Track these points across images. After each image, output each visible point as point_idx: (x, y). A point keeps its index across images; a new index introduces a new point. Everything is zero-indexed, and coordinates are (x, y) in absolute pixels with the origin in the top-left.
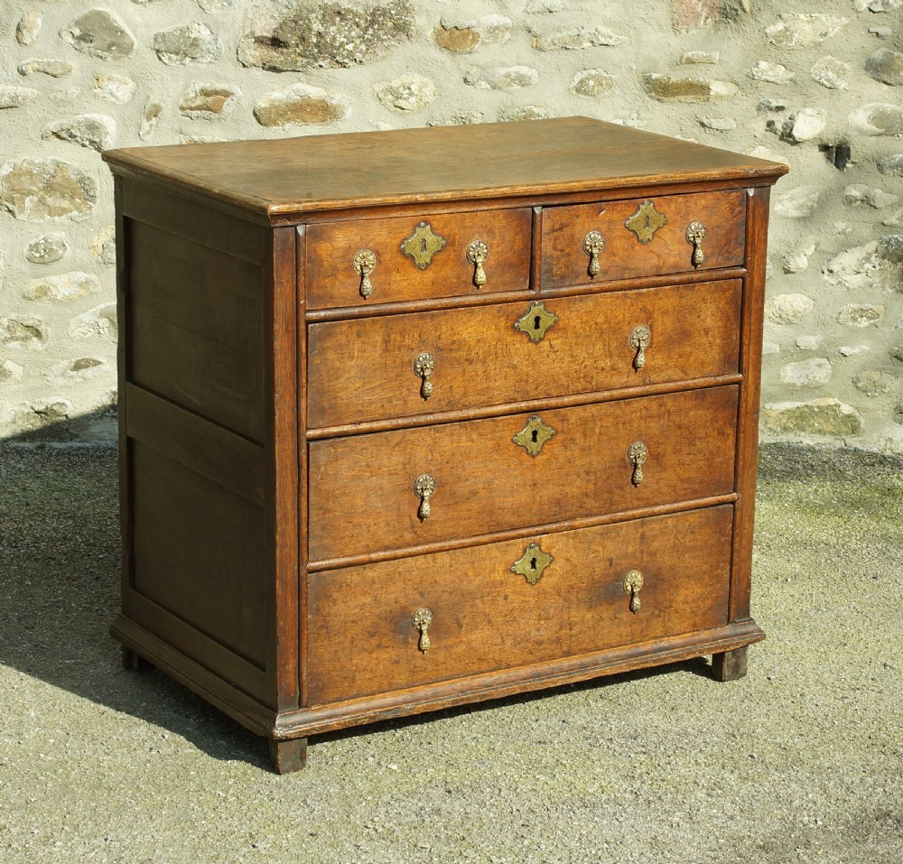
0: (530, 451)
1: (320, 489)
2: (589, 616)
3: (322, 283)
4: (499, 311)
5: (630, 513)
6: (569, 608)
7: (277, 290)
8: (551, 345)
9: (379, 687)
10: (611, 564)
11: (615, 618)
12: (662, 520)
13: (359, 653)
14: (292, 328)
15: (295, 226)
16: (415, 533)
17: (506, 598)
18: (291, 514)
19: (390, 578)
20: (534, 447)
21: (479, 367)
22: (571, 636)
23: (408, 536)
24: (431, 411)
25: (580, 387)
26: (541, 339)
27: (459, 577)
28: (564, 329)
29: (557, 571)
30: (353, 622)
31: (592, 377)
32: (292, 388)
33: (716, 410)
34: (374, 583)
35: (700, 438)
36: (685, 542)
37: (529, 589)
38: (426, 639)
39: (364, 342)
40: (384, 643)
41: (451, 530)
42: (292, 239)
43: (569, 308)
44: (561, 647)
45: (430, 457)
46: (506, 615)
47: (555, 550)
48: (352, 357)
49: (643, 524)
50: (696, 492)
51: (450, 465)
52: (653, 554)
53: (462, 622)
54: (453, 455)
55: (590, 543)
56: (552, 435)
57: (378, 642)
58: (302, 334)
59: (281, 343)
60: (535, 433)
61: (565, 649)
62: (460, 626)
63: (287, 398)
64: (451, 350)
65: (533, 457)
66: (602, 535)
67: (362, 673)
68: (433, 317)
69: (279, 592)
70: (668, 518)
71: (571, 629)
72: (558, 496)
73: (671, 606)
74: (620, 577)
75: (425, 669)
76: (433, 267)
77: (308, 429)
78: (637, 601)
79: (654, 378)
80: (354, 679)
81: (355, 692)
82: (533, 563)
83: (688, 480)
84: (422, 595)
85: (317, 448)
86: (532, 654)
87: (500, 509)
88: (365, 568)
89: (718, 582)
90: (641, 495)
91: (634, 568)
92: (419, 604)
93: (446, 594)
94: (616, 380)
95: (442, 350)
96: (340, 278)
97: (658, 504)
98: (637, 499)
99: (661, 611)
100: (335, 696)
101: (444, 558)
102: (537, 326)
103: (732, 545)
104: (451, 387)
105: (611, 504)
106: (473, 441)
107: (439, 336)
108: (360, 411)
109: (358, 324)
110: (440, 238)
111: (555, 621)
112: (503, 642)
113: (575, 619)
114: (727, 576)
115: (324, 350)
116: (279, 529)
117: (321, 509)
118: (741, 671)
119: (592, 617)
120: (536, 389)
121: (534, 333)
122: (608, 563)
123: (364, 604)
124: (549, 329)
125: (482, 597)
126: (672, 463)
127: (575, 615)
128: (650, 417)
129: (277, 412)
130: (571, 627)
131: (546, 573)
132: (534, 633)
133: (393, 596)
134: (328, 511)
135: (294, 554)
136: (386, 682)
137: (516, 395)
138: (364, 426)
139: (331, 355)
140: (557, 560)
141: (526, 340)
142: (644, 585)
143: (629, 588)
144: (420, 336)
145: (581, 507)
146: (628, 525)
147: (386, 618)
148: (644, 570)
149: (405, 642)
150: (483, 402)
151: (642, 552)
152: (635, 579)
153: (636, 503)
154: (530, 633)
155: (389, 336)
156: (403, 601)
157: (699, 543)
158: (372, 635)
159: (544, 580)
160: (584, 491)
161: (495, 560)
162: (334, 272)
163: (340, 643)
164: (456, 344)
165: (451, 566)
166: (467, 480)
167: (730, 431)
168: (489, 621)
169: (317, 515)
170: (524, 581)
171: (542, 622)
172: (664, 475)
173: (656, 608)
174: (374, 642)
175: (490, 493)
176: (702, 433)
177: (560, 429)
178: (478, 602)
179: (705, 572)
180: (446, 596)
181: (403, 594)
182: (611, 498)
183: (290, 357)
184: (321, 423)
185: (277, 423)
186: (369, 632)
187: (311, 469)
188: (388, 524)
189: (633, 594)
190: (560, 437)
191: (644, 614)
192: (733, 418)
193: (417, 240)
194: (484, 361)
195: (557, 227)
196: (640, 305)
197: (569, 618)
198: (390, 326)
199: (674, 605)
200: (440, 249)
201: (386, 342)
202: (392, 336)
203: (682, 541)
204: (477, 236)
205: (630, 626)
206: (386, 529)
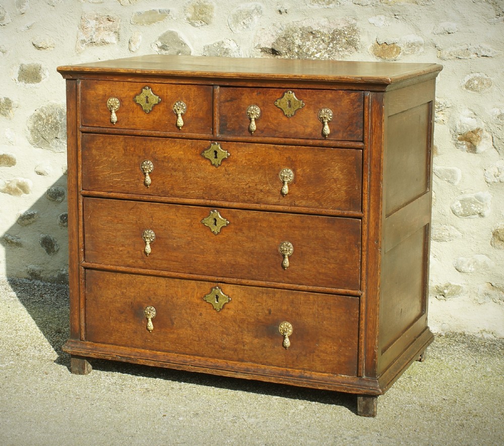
0: (213, 230)
1: (90, 224)
2: (256, 341)
3: (91, 112)
4: (192, 144)
5: (282, 284)
6: (242, 332)
8: (226, 169)
9: (126, 343)
11: (275, 348)
13: (115, 320)
15: (76, 80)
16: (145, 262)
17: (201, 314)
19: (131, 284)
20: (215, 228)
21: (181, 174)
22: (244, 350)
23: (141, 262)
24: (152, 194)
25: (246, 198)
26: (220, 165)
27: (172, 295)
29: (233, 307)
31: (255, 194)
37: (216, 314)
39: (112, 148)
40: (127, 319)
41: (166, 265)
42: (75, 86)
43: (237, 149)
44: (238, 356)
45: (151, 221)
46: (201, 325)
47: (232, 295)
48: (105, 156)
50: (330, 283)
51: (164, 227)
52: (299, 315)
53: (175, 322)
54: (165, 222)
55: (255, 296)
56: (227, 224)
58: (78, 138)
60: (215, 220)
61: (240, 357)
62: (173, 324)
63: (73, 171)
64: (162, 161)
65: (215, 234)
66: (263, 293)
67: (116, 333)
68: (151, 140)
70: (309, 294)
71: (244, 347)
72: (233, 262)
74: (277, 323)
75: (152, 342)
76: (153, 113)
77: (83, 189)
78: (286, 342)
79: (297, 203)
80: (111, 335)
82: (217, 298)
83: (324, 274)
84: (150, 298)
85: (88, 201)
86: (218, 353)
87: (195, 260)
88: (116, 274)
90: (290, 276)
91: (287, 320)
92: (148, 303)
94: (271, 199)
95: (157, 160)
98: (288, 277)
99: (306, 353)
100: (101, 340)
101: (162, 281)
102: (216, 157)
103: (359, 325)
104: (164, 183)
105: (270, 275)
106: (176, 216)
107: (156, 152)
108: (111, 186)
110: (157, 97)
111: (232, 338)
112: (199, 340)
113: (246, 341)
115: (90, 148)
118: (370, 412)
119: (258, 343)
121: (214, 161)
122: (267, 312)
123: (116, 294)
124: (224, 160)
125: (186, 310)
126: (312, 260)
127: (247, 338)
130: (243, 344)
131: (227, 307)
133: (133, 294)
135: (77, 256)
136: (129, 342)
137: (204, 195)
138: (114, 195)
140: (233, 301)
143: (282, 332)
144: (144, 150)
145: (248, 273)
146: (281, 292)
147: (130, 306)
148: (293, 323)
149: (141, 323)
150: (184, 195)
151: (291, 311)
152: (287, 328)
154: (217, 340)
155: (126, 147)
156: (138, 299)
158: (121, 313)
159: (225, 310)
160: (251, 263)
161: (193, 290)
164: (169, 159)
165: (166, 286)
166: (174, 239)
168: (191, 327)
170: (212, 308)
171: (225, 335)
173: (303, 350)
174: (123, 317)
175: (189, 249)
177: (232, 222)
178: (183, 312)
180: (163, 303)
181: (139, 295)
182: (270, 272)
183: (74, 149)
184: (90, 188)
186: (119, 311)
187: (84, 212)
191: (294, 351)
193: (142, 97)
194: (184, 172)
195: (229, 99)
196: (287, 155)
197: (242, 339)
198: (127, 141)
199: (316, 351)
200: (157, 103)
201: (125, 150)
202: (128, 148)
203: (321, 312)
204: (179, 98)
205: (285, 356)
206: (127, 255)
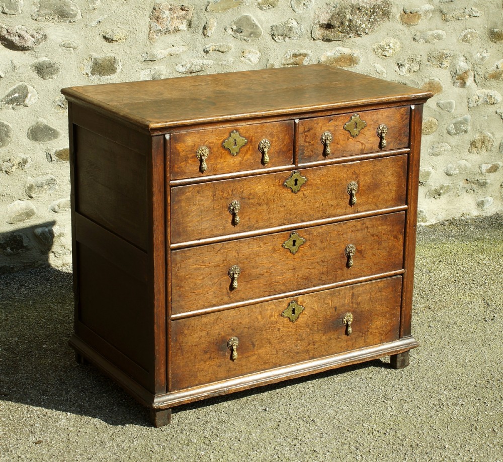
0: (292, 251)
1: (177, 276)
2: (324, 337)
3: (180, 165)
4: (275, 177)
5: (346, 282)
6: (313, 334)
7: (155, 170)
8: (303, 194)
9: (210, 379)
10: (335, 310)
11: (338, 338)
12: (363, 286)
13: (199, 362)
14: (162, 190)
15: (164, 135)
16: (230, 297)
17: (279, 330)
18: (162, 290)
19: (215, 322)
20: (294, 249)
21: (265, 207)
22: (314, 348)
23: (226, 299)
24: (238, 231)
25: (320, 215)
26: (298, 191)
27: (253, 320)
28: (311, 185)
29: (306, 314)
30: (195, 346)
31: (326, 210)
32: (162, 222)
33: (393, 225)
34: (207, 325)
35: (384, 240)
36: (376, 297)
37: (292, 325)
38: (235, 353)
39: (202, 196)
40: (212, 356)
41: (249, 295)
42: (162, 141)
43: (313, 174)
44: (309, 355)
45: (237, 256)
46: (279, 339)
47: (305, 304)
48: (194, 205)
49: (353, 288)
50: (382, 269)
51: (248, 260)
52: (358, 304)
53: (255, 343)
54: (250, 254)
55: (324, 299)
56: (304, 242)
57: (209, 356)
58: (168, 193)
59: (157, 199)
60: (294, 242)
61: (311, 355)
62: (254, 346)
63: (160, 228)
64: (249, 199)
65: (293, 254)
66: (331, 294)
67: (201, 372)
68: (238, 181)
69: (156, 331)
70: (366, 284)
71: (314, 345)
72: (307, 274)
73: (368, 331)
74: (341, 317)
75: (235, 369)
76: (240, 154)
77: (171, 243)
78: (350, 329)
79: (359, 209)
80: (196, 376)
81: (197, 382)
82: (293, 311)
83: (378, 263)
84: (233, 330)
85: (176, 254)
86: (293, 359)
87: (275, 282)
88: (202, 317)
89: (394, 317)
90: (352, 272)
91: (349, 311)
92: (231, 335)
93: (246, 329)
94: (339, 211)
95: (244, 199)
96: (190, 162)
97: (361, 277)
99: (363, 333)
100: (186, 385)
101: (245, 310)
102: (296, 184)
103: (402, 297)
104: (249, 219)
105: (336, 278)
106: (260, 247)
107: (243, 191)
108: (200, 233)
109: (198, 186)
110: (244, 138)
111: (305, 341)
112: (277, 353)
113: (316, 340)
114: (399, 313)
115: (180, 201)
116: (156, 298)
117: (178, 286)
118: (406, 364)
119: (326, 338)
120: (296, 217)
121: (295, 188)
122: (334, 309)
123: (201, 336)
124: (302, 185)
125: (266, 330)
126: (369, 255)
127: (317, 337)
128: (357, 230)
129: (155, 235)
130: (314, 343)
131: (300, 316)
132: (294, 348)
133: (217, 331)
134: (181, 287)
135: (164, 311)
136: (214, 377)
137: (285, 222)
138: (202, 241)
139: (183, 204)
140: (306, 309)
141: (290, 192)
142: (354, 320)
143: (346, 322)
144: (232, 191)
145: (319, 280)
146: (345, 288)
147: (213, 343)
148: (354, 312)
149: (224, 355)
150: (267, 226)
151: (352, 303)
152: (349, 317)
153: (349, 276)
154: (292, 348)
155: (215, 192)
156: (222, 334)
157: (383, 297)
158: (206, 352)
159: (299, 320)
160: (322, 271)
161: (273, 310)
162: (186, 159)
163: (188, 357)
164: (252, 195)
165: (249, 314)
166: (258, 268)
167: (401, 237)
168: (270, 343)
169: (176, 289)
170: (289, 321)
171: (299, 342)
172: (365, 261)
173: (360, 332)
174: (207, 356)
175: (270, 274)
176: (385, 237)
177: (308, 238)
178: (264, 333)
179: (387, 312)
181: (223, 330)
182: (336, 275)
183: (162, 205)
184: (178, 240)
185: (155, 241)
186: (204, 351)
187: (172, 265)
188: (214, 293)
189: (347, 326)
190: (308, 243)
191: (354, 335)
192: (402, 229)
193: (231, 140)
194: (267, 204)
195: (306, 130)
196: (352, 170)
197: (313, 339)
198: (216, 187)
199: (370, 330)
200: (244, 144)
201: (214, 196)
202: (217, 192)
203: (375, 296)
204: (264, 137)
205: (346, 342)
206: (214, 295)
